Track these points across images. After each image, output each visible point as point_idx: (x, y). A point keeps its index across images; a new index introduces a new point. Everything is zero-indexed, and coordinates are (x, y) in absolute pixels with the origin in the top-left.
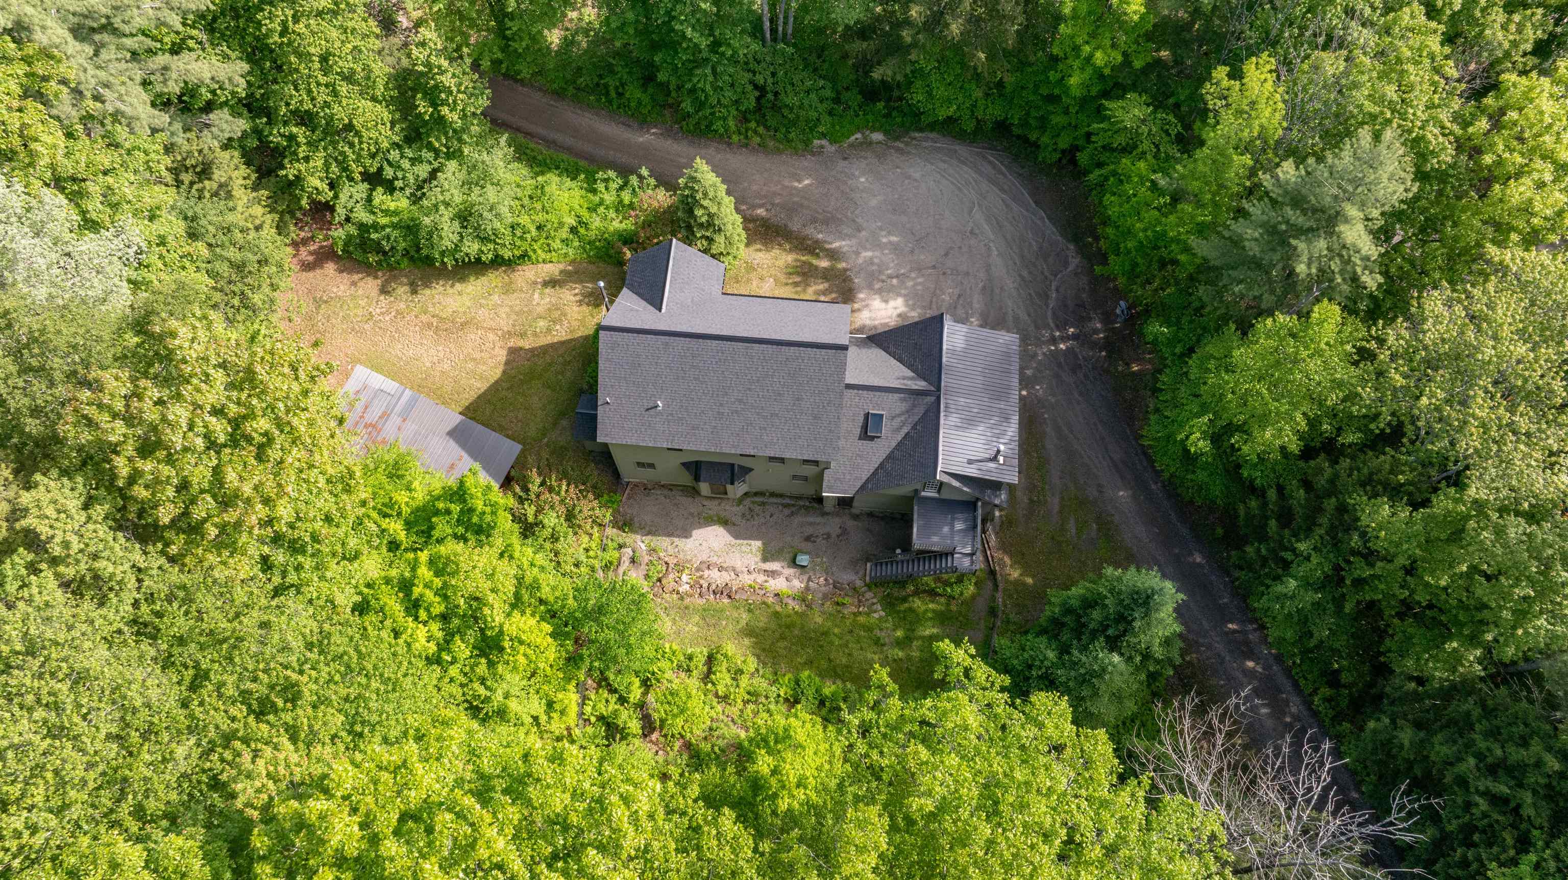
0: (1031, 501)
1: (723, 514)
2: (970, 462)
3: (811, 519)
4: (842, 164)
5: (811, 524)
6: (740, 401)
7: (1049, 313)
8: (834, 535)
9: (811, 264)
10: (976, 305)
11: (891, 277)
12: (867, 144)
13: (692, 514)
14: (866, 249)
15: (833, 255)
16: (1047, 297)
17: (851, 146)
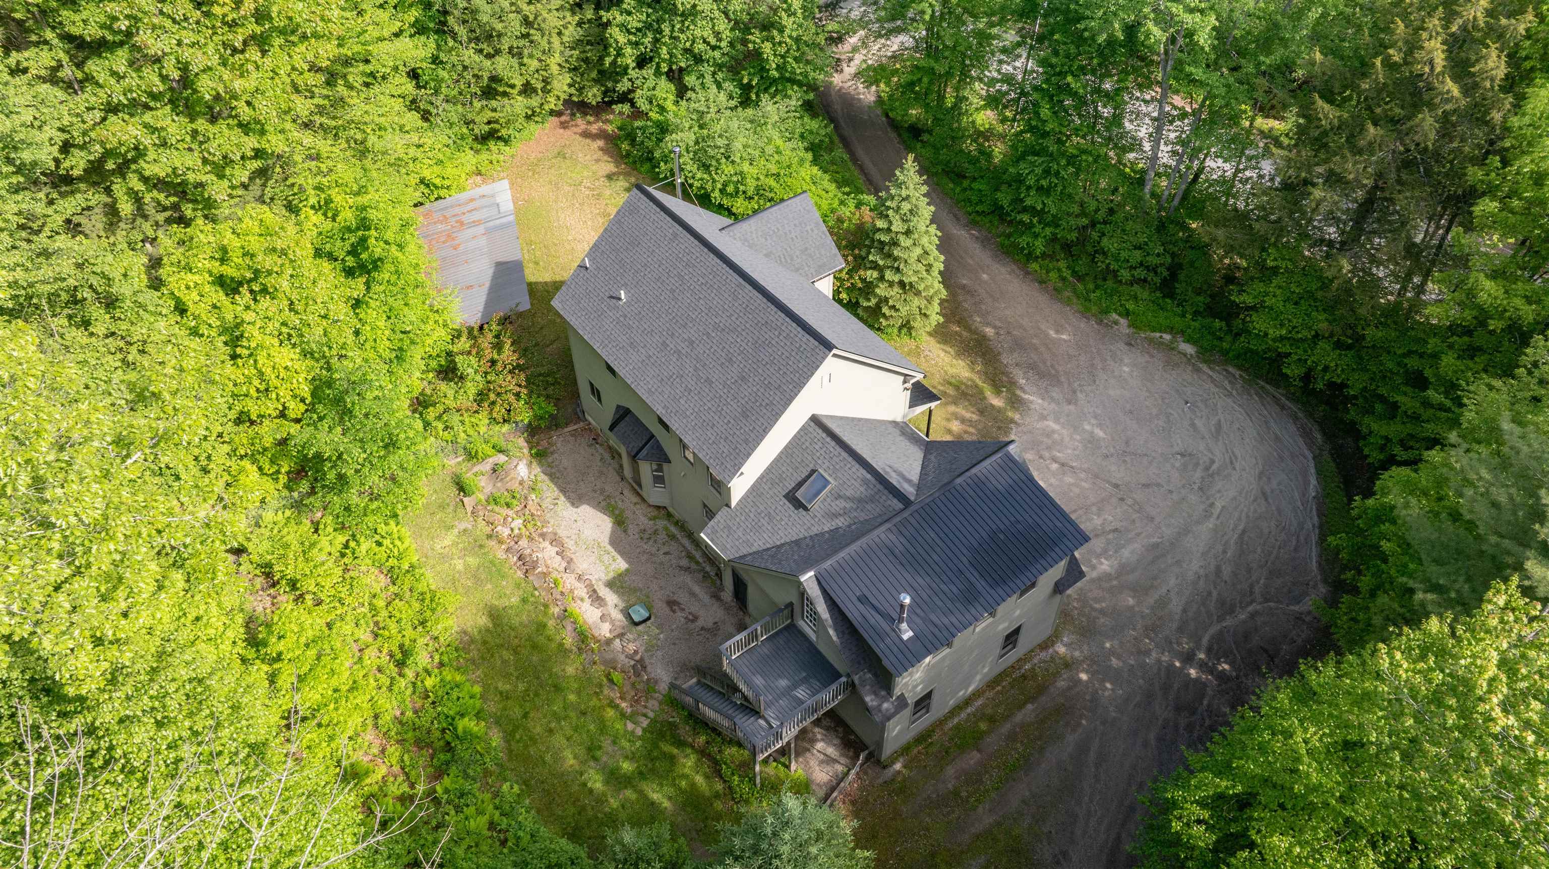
0: (956, 793)
1: (628, 514)
2: (864, 599)
3: (697, 589)
4: (1121, 345)
5: (693, 594)
6: (692, 343)
7: (1214, 629)
8: (700, 623)
9: (981, 392)
10: (1126, 553)
11: (1054, 460)
12: (1170, 348)
13: (602, 491)
14: (1057, 420)
15: (1015, 402)
16: (1231, 611)
17: (1151, 341)
